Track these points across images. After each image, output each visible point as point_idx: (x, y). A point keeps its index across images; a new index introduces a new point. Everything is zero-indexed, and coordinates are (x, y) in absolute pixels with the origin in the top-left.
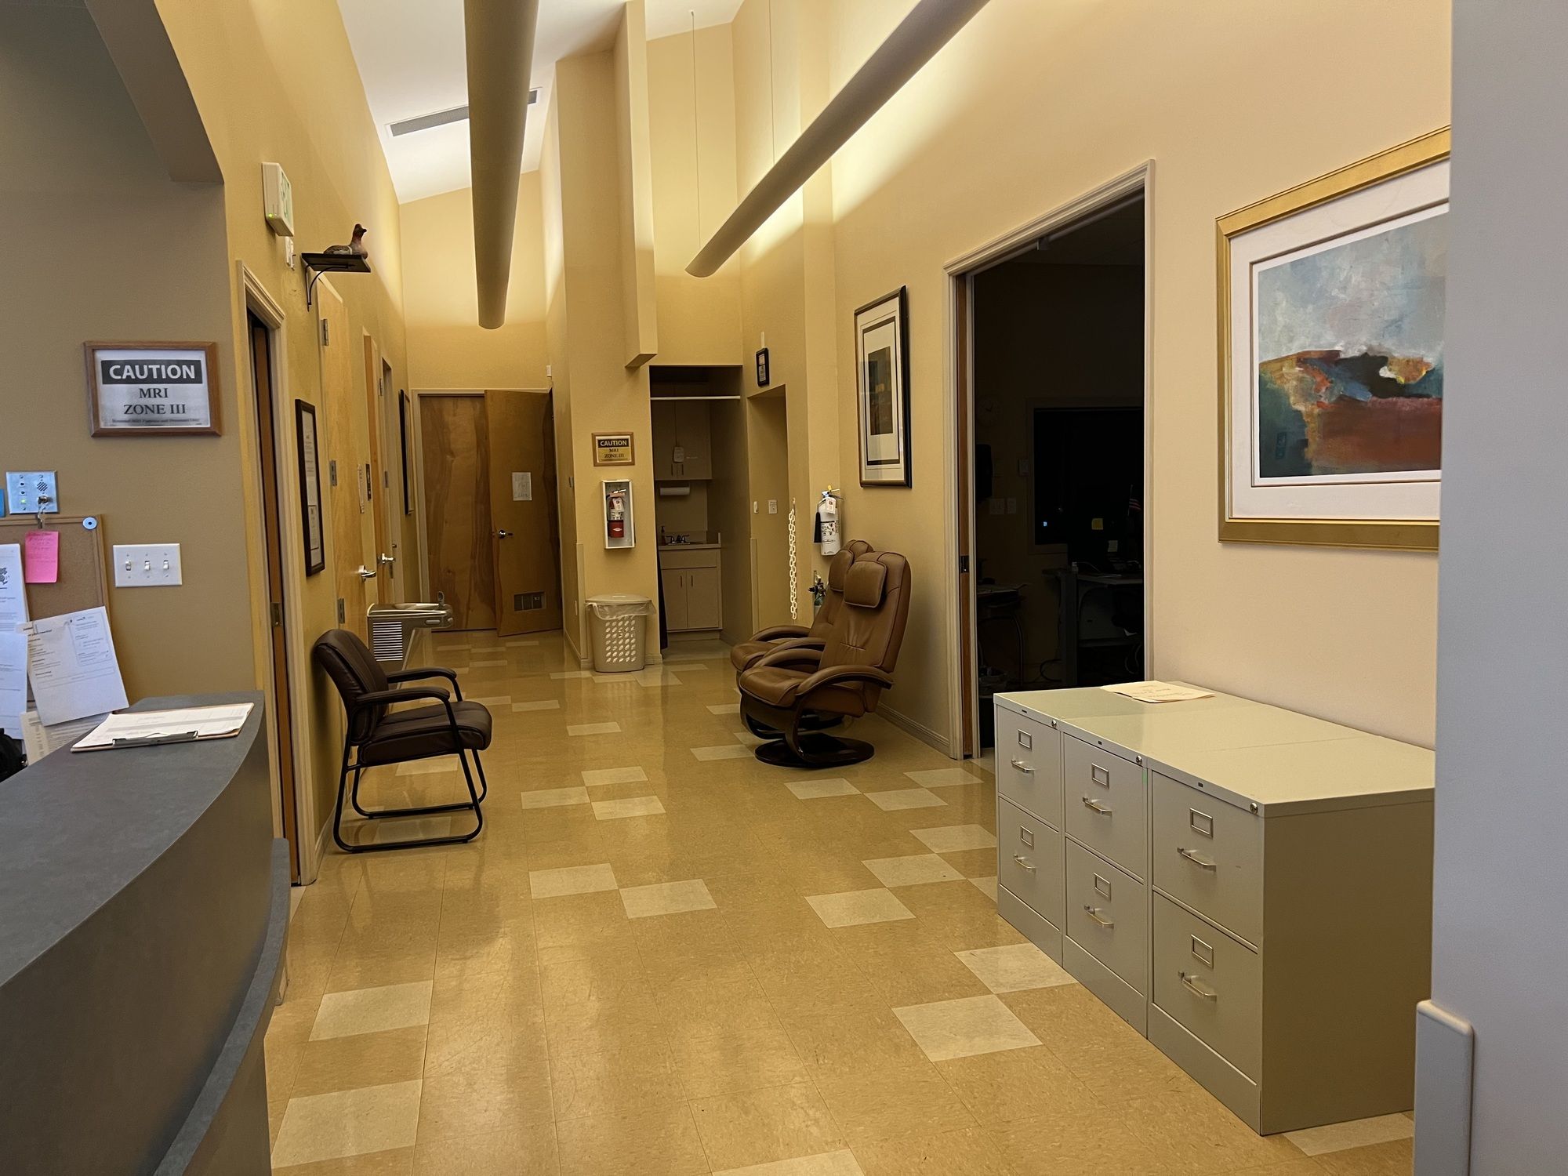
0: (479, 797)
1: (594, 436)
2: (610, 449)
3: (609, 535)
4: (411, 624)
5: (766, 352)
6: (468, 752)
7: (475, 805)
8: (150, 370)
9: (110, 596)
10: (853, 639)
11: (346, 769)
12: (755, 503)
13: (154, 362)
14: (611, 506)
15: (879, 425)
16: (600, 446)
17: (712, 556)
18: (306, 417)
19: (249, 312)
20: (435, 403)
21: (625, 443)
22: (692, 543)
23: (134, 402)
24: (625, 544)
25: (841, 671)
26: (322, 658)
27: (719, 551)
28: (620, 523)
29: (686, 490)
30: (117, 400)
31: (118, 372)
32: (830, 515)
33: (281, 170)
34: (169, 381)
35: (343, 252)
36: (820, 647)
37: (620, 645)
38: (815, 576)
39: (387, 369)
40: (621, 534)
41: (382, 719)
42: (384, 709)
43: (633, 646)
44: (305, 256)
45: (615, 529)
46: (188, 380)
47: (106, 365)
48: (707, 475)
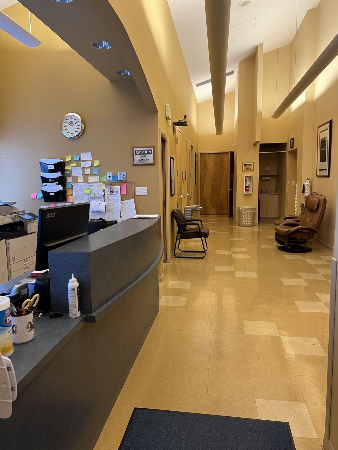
0: (205, 250)
1: (243, 163)
2: (247, 167)
3: (245, 190)
4: (194, 210)
5: (293, 139)
6: (203, 238)
7: (204, 252)
8: (143, 152)
9: (135, 197)
10: (308, 219)
11: (177, 239)
12: (288, 182)
13: (144, 150)
14: (246, 182)
15: (323, 159)
16: (244, 166)
17: (275, 197)
18: (172, 160)
19: (161, 138)
20: (204, 155)
21: (251, 165)
22: (270, 193)
23: (140, 159)
24: (249, 193)
25: (303, 227)
26: (173, 214)
27: (278, 195)
28: (249, 187)
29: (270, 178)
30: (137, 158)
31: (138, 152)
32: (308, 185)
33: (169, 105)
34: (146, 154)
35: (182, 122)
36: (299, 221)
37: (246, 219)
38: (302, 202)
39: (192, 147)
40: (249, 190)
41: (185, 230)
42: (186, 227)
43: (250, 220)
44: (174, 123)
45: (247, 188)
46: (150, 154)
47: (136, 151)
48: (276, 173)
